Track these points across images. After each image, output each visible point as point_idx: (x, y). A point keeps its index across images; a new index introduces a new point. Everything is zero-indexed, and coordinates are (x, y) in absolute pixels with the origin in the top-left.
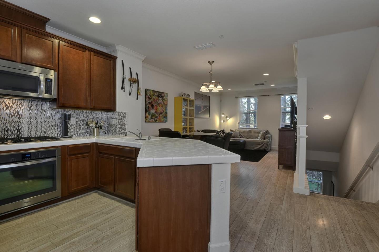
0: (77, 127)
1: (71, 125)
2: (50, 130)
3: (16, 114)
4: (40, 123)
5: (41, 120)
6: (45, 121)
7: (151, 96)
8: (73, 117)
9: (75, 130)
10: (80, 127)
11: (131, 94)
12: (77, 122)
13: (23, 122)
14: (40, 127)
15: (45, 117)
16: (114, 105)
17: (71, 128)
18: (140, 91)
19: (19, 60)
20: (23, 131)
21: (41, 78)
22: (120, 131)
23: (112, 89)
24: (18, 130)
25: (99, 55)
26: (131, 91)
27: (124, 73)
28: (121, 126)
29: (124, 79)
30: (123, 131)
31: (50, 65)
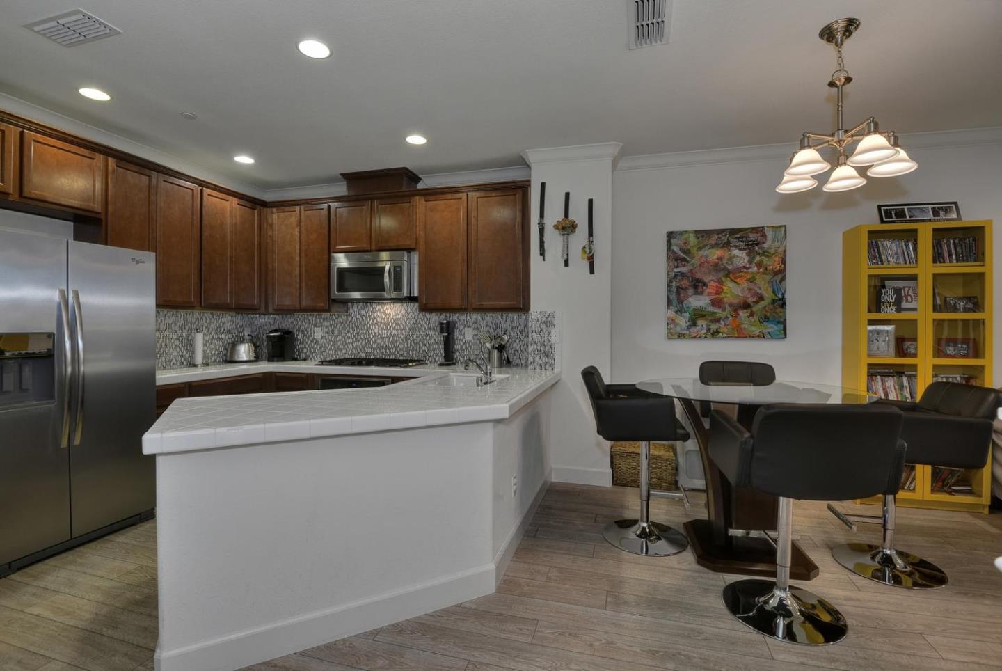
0: (475, 346)
1: (464, 342)
2: (434, 350)
4: (420, 337)
5: (422, 333)
6: (427, 335)
7: (687, 252)
9: (471, 351)
10: (480, 346)
11: (570, 263)
12: (475, 336)
16: (524, 298)
17: (464, 347)
18: (587, 250)
19: (373, 248)
20: (401, 350)
21: (387, 268)
22: (537, 359)
23: (520, 260)
24: (396, 347)
25: (489, 194)
26: (568, 255)
27: (542, 215)
28: (539, 348)
29: (542, 230)
30: (545, 359)
31: (408, 242)
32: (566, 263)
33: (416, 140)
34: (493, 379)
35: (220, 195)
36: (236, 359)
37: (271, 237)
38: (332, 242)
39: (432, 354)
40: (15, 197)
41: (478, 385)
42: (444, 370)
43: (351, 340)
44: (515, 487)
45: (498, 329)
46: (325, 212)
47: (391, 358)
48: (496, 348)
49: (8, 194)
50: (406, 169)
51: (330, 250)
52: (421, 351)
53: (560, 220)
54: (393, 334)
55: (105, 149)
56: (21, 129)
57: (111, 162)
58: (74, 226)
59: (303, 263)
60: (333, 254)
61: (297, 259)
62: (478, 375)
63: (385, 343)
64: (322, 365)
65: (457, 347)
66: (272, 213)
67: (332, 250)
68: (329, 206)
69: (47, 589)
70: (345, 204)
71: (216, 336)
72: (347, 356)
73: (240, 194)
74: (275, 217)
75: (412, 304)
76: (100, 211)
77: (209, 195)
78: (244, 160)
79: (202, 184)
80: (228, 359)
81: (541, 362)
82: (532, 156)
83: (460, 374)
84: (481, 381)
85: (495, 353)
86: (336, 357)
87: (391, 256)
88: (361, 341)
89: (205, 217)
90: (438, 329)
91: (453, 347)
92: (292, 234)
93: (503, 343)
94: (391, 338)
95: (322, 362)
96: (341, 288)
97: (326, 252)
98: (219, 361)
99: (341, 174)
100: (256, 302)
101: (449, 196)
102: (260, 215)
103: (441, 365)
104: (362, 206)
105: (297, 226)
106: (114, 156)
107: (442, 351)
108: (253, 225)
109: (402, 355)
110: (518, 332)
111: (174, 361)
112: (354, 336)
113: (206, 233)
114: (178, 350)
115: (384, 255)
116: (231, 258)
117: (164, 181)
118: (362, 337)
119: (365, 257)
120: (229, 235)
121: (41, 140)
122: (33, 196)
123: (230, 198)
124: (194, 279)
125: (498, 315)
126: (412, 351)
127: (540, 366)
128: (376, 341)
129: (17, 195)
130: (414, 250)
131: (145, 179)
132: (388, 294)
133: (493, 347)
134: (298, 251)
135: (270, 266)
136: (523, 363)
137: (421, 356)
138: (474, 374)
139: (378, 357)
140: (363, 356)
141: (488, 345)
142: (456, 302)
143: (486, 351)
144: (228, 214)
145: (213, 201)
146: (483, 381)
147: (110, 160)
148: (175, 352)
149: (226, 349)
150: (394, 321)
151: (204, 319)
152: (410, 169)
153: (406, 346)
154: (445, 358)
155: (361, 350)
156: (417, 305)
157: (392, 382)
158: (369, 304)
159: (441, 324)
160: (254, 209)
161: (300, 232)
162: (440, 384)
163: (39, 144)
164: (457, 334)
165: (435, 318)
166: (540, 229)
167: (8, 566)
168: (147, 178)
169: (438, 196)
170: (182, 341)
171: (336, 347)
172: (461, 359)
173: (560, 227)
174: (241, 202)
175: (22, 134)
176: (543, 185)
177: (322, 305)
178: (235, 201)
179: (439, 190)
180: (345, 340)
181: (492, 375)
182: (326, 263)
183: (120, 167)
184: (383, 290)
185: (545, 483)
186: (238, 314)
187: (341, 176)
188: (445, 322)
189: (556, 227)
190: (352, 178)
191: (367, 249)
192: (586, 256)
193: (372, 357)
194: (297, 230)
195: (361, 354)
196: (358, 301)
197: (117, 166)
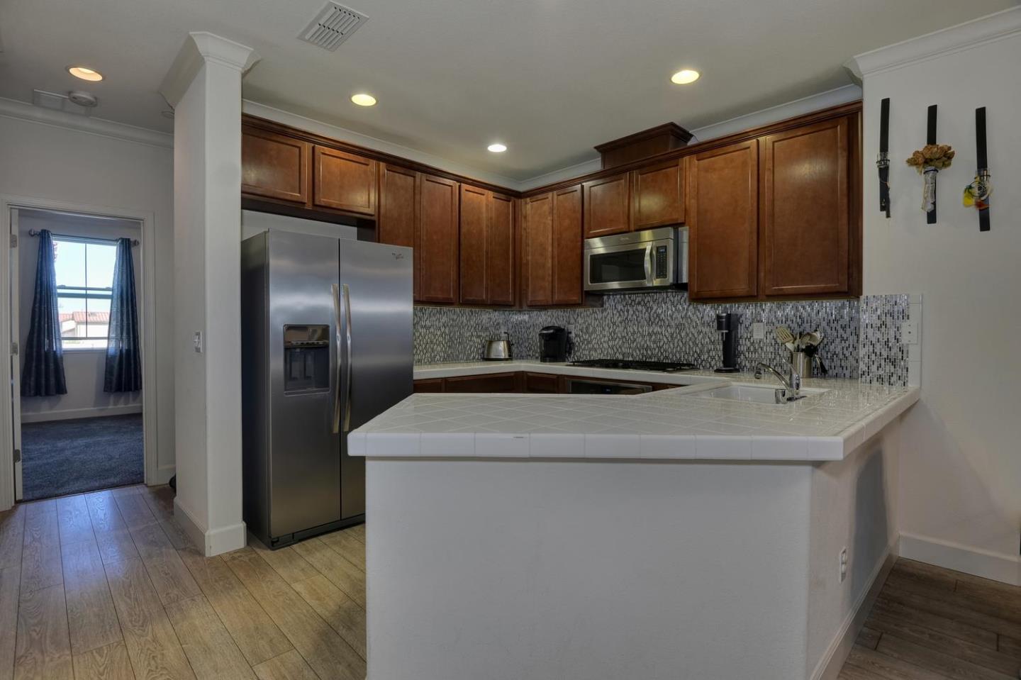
0: (768, 348)
1: (752, 341)
2: (709, 351)
3: (657, 320)
4: (690, 335)
5: (692, 330)
6: (700, 332)
8: (759, 322)
9: (763, 354)
10: (777, 347)
11: (938, 216)
12: (768, 334)
13: (667, 334)
14: (691, 344)
15: (699, 324)
16: (850, 276)
17: (752, 349)
18: (976, 191)
19: (632, 228)
20: (665, 351)
21: (648, 252)
22: (874, 368)
23: (844, 221)
24: (660, 348)
25: (790, 134)
26: (934, 204)
27: (884, 147)
28: (878, 351)
29: (884, 172)
30: (890, 368)
31: (675, 216)
32: (932, 218)
33: (685, 77)
34: (801, 394)
35: (477, 189)
36: (493, 356)
37: (525, 229)
38: (586, 227)
39: (706, 356)
40: (309, 207)
41: (778, 401)
42: (723, 378)
43: (606, 339)
44: (843, 566)
45: (805, 325)
46: (579, 192)
47: (653, 360)
48: (802, 350)
49: (304, 203)
50: (672, 124)
51: (584, 236)
52: (691, 353)
53: (921, 149)
54: (655, 331)
55: (377, 155)
56: (313, 145)
57: (382, 165)
58: (358, 231)
59: (556, 253)
60: (585, 240)
61: (550, 249)
62: (778, 387)
63: (646, 342)
64: (574, 365)
65: (741, 348)
66: (526, 203)
67: (585, 236)
68: (582, 187)
69: (313, 566)
70: (600, 181)
71: (475, 334)
72: (602, 357)
73: (495, 186)
74: (529, 207)
75: (681, 294)
76: (373, 213)
77: (467, 190)
78: (497, 148)
79: (460, 179)
80: (485, 357)
81: (881, 372)
82: (864, 65)
83: (746, 384)
84: (784, 395)
85: (801, 358)
86: (590, 357)
87: (654, 235)
88: (617, 340)
89: (463, 214)
90: (715, 324)
91: (736, 348)
92: (545, 223)
93: (815, 344)
94: (654, 337)
95: (574, 362)
96: (596, 278)
97: (580, 239)
98: (478, 359)
99: (596, 148)
100: (511, 299)
101: (732, 148)
102: (514, 207)
103: (718, 371)
104: (619, 180)
105: (550, 213)
106: (384, 161)
107: (721, 353)
108: (508, 218)
109: (667, 357)
110: (839, 328)
111: (438, 357)
112: (611, 334)
113: (463, 230)
114: (442, 346)
115: (647, 235)
116: (487, 253)
117: (427, 180)
118: (619, 335)
119: (622, 239)
120: (485, 229)
121: (327, 153)
122: (323, 204)
123: (486, 192)
124: (453, 275)
125: (805, 303)
126: (680, 353)
127: (880, 379)
128: (635, 340)
129: (310, 204)
130: (682, 224)
131: (410, 179)
132: (648, 281)
133: (798, 349)
134: (550, 241)
135: (524, 261)
136: (847, 373)
137: (691, 359)
138: (770, 385)
139: (637, 359)
140: (621, 357)
141: (790, 346)
142: (741, 288)
143: (787, 354)
144: (484, 209)
145: (472, 197)
146: (787, 396)
147: (381, 164)
148: (439, 349)
149: (484, 347)
150: (657, 316)
151: (465, 317)
152: (678, 124)
153: (672, 346)
154: (724, 362)
155: (618, 350)
156: (686, 295)
157: (654, 389)
158: (627, 296)
159: (719, 317)
160: (509, 201)
161: (552, 220)
162: (717, 396)
163: (326, 156)
164: (741, 331)
165: (709, 312)
166: (881, 170)
167: (291, 536)
168: (412, 178)
169: (715, 151)
170: (445, 338)
171: (590, 346)
172: (748, 365)
173: (921, 160)
174: (497, 195)
175: (313, 148)
176: (886, 104)
177: (575, 298)
178: (490, 194)
179: (717, 143)
180: (600, 339)
181: (801, 388)
182: (579, 251)
183: (389, 170)
184: (644, 278)
185: (890, 558)
186: (495, 311)
187: (595, 150)
188: (724, 315)
189: (912, 162)
190: (606, 150)
191: (624, 230)
192: (972, 201)
193: (631, 359)
194: (550, 218)
195: (617, 354)
196: (615, 291)
197: (388, 170)
